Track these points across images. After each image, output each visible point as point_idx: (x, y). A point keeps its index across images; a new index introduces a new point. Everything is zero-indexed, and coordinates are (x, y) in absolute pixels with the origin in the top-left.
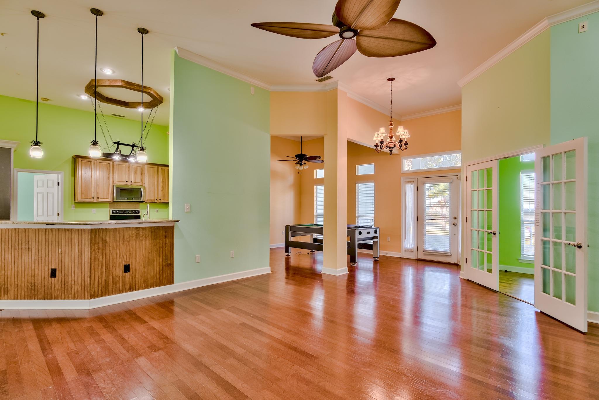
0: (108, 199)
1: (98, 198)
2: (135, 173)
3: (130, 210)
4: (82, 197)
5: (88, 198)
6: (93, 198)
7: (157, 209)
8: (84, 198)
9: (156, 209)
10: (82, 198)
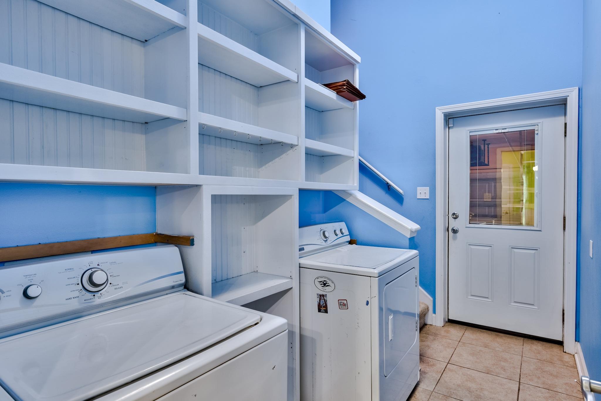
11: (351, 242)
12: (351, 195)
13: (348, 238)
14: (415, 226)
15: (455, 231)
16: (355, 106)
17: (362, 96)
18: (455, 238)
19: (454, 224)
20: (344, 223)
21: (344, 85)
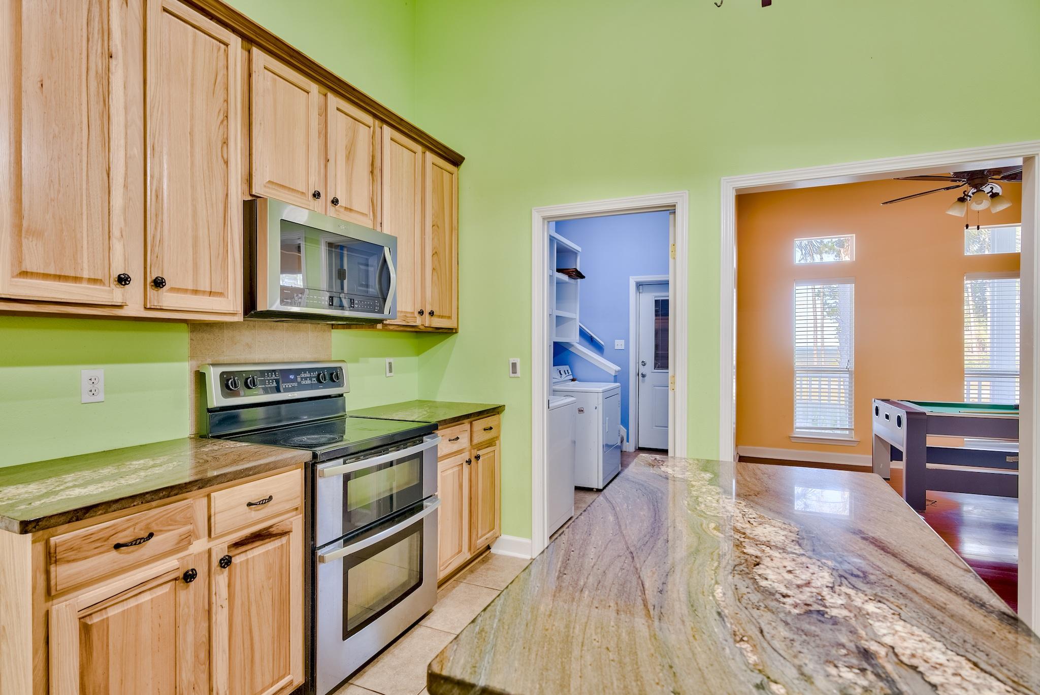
0: (220, 294)
1: (159, 283)
2: (348, 158)
3: (304, 370)
4: (28, 266)
5: (77, 279)
6: (123, 280)
7: (391, 360)
8: (46, 276)
9: (388, 360)
10: (24, 274)
11: (573, 380)
12: (573, 346)
13: (571, 377)
14: (618, 368)
15: (643, 376)
16: (577, 282)
17: (582, 277)
18: (643, 381)
19: (643, 370)
20: (568, 366)
21: (573, 271)
